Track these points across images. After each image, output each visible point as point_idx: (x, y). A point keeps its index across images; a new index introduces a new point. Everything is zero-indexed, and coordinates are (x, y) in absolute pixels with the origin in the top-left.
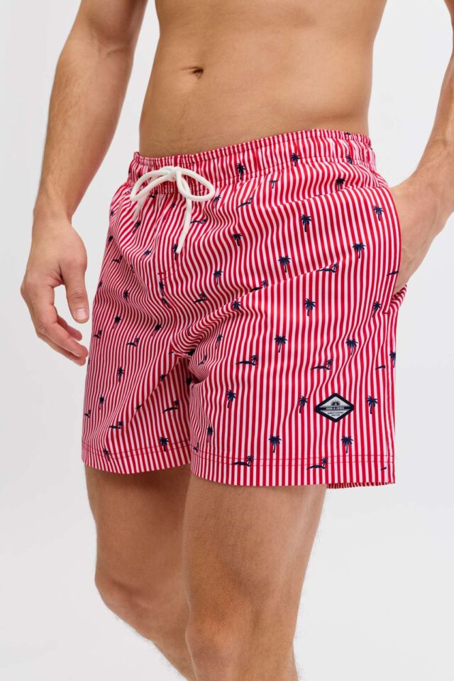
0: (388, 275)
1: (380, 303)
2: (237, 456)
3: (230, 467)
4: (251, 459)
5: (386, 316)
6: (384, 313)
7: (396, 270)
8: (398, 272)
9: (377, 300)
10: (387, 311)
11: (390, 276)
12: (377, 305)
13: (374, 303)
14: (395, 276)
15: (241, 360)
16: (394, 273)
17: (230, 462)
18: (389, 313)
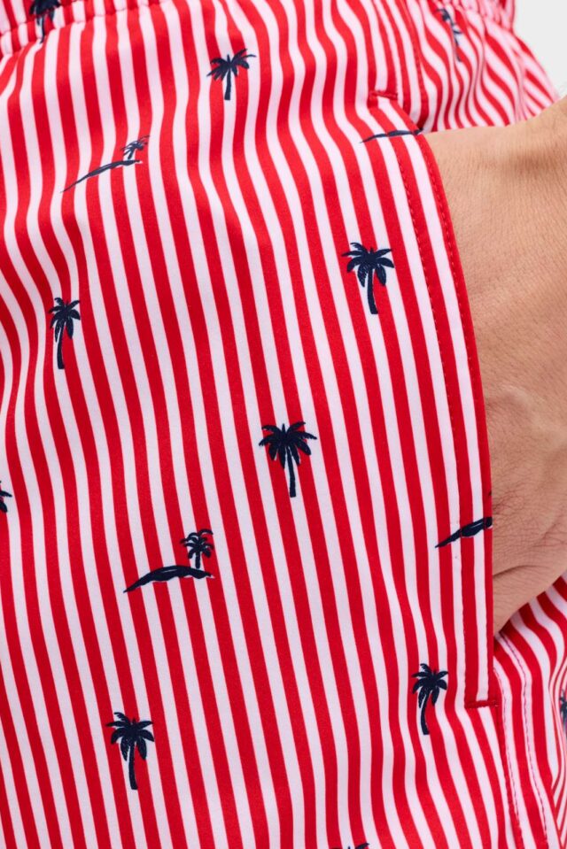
0: (444, 544)
1: (443, 665)
5: (485, 714)
6: (472, 705)
7: (478, 514)
8: (486, 522)
9: (424, 657)
10: (482, 694)
11: (456, 546)
12: (428, 682)
13: (413, 672)
14: (479, 539)
16: (468, 530)
18: (494, 701)
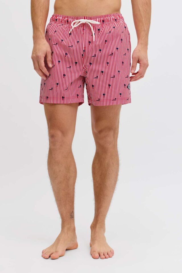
2: (113, 98)
3: (111, 101)
4: (116, 99)
15: (111, 77)
17: (111, 100)
